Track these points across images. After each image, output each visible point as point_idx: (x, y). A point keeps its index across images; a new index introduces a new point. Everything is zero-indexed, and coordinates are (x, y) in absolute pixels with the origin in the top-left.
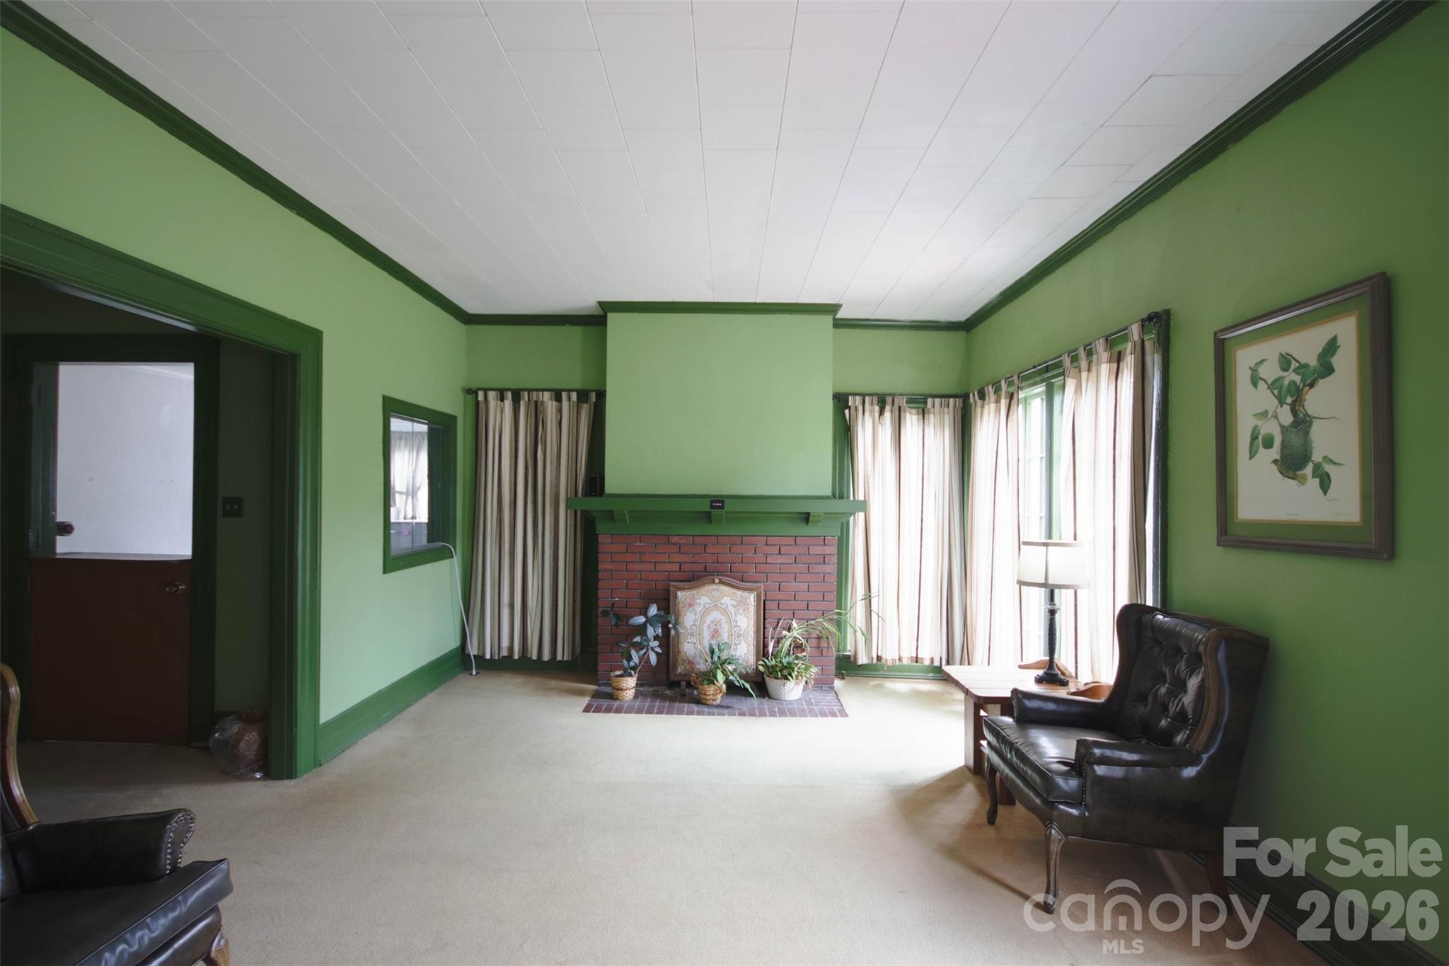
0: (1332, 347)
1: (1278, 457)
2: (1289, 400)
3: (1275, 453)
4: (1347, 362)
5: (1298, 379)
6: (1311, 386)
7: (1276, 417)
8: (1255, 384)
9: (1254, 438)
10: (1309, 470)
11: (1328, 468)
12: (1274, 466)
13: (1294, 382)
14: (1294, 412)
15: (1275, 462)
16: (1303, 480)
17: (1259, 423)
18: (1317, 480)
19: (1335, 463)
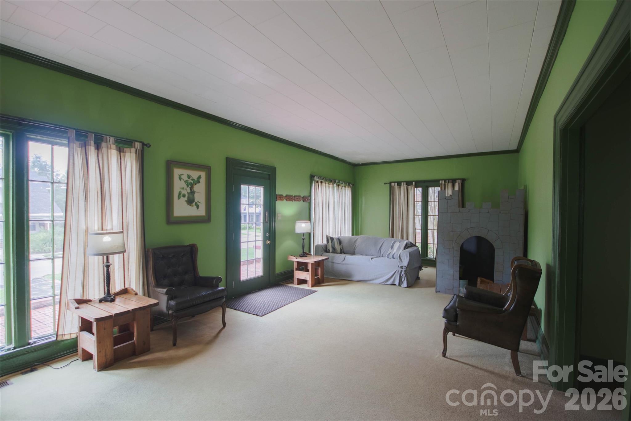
0: (199, 177)
1: (187, 200)
2: (190, 186)
3: (186, 199)
4: (203, 180)
5: (192, 182)
6: (195, 184)
7: (186, 190)
8: (180, 180)
9: (180, 194)
10: (194, 204)
11: (198, 204)
12: (186, 202)
13: (191, 183)
14: (191, 190)
15: (186, 201)
16: (192, 206)
17: (182, 190)
18: (196, 206)
19: (200, 203)
